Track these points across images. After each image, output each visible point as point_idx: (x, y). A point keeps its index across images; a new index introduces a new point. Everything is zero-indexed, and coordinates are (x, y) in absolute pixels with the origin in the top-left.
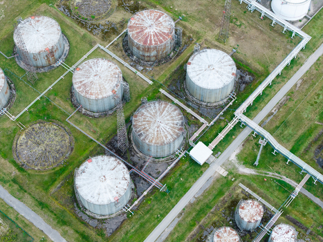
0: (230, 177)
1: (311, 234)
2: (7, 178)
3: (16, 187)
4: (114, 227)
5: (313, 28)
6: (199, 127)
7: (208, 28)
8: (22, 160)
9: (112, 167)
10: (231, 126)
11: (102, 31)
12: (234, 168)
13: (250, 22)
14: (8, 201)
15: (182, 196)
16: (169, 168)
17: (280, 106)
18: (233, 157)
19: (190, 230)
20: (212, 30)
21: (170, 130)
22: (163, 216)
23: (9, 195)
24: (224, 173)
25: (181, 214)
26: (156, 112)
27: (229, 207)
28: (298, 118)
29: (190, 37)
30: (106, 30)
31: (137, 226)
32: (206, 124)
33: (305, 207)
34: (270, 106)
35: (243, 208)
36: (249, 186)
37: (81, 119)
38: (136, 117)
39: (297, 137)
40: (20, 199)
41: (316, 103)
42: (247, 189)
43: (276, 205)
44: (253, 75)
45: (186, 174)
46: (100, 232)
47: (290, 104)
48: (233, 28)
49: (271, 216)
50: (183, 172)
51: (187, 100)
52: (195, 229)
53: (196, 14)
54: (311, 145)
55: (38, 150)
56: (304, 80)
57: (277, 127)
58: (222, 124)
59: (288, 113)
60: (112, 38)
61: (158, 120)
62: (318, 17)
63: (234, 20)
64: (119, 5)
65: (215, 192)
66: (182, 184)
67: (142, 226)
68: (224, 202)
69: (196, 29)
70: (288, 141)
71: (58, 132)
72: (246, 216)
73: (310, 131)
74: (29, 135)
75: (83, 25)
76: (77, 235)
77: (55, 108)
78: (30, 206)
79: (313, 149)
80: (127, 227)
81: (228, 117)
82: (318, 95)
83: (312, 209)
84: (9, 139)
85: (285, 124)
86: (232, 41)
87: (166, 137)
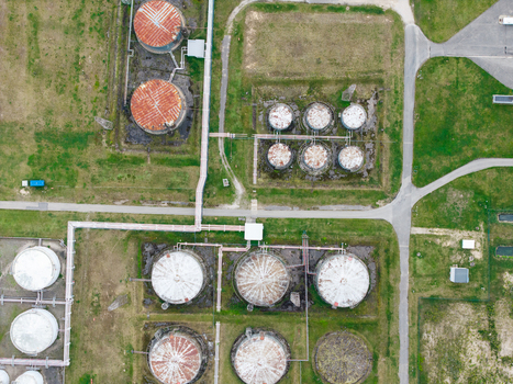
0: (255, 195)
1: (255, 102)
2: (390, 362)
3: (391, 349)
4: (363, 248)
5: (48, 230)
6: (228, 252)
7: (123, 320)
9: (327, 283)
10: (209, 227)
12: (243, 197)
13: (86, 289)
14: (407, 344)
15: (299, 220)
16: (283, 247)
17: (155, 202)
18: (235, 205)
19: (322, 192)
21: (263, 265)
22: (326, 220)
23: (402, 348)
24: (254, 203)
25: (314, 209)
26: (255, 289)
27: (280, 178)
28: (157, 179)
29: (145, 329)
31: (349, 233)
32: (222, 249)
33: (235, 122)
34: (163, 210)
35: (282, 163)
36: (251, 175)
37: (296, 351)
38: (271, 302)
39: (175, 169)
40: (398, 337)
41: (129, 176)
42: (255, 174)
43: (252, 144)
44: (143, 246)
45: (279, 231)
46: (376, 255)
47: (148, 196)
48: (106, 299)
49: (263, 140)
50: (279, 234)
51: (211, 282)
52: (318, 188)
53: (115, 343)
54: (176, 153)
55: (349, 359)
56: (114, 200)
57: (179, 191)
58: (212, 236)
61: (261, 281)
62: (33, 233)
63: (95, 304)
65: (276, 197)
66: (289, 226)
67: (345, 229)
68: (279, 184)
69: (133, 329)
70: (185, 173)
71: (322, 358)
72: (286, 156)
73: (162, 162)
74: (343, 378)
76: (391, 270)
77: (303, 380)
78: (397, 324)
79: (177, 148)
80: (357, 239)
81: (202, 236)
82: (119, 179)
83: (233, 115)
85: (171, 187)
86: (120, 290)
87: (270, 264)
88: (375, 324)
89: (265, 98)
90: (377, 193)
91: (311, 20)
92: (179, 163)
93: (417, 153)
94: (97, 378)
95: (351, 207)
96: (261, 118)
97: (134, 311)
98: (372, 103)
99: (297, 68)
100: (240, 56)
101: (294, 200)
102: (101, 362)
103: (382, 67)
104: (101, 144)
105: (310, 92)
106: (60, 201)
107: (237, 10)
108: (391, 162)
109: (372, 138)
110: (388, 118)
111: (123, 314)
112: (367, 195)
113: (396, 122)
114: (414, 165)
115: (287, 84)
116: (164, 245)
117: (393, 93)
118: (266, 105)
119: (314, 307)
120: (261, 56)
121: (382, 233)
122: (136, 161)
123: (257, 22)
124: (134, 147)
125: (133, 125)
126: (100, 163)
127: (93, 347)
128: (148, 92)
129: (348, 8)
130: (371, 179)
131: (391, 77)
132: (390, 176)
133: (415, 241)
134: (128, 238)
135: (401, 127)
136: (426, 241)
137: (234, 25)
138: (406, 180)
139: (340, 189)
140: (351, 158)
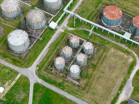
0: (65, 32)
1: (98, 46)
4: (25, 55)
6: (51, 18)
9: (21, 33)
10: (63, 15)
12: (67, 29)
15: (49, 41)
16: (42, 32)
17: (80, 6)
18: (65, 25)
19: (54, 52)
21: (40, 18)
22: (43, 49)
24: (63, 31)
25: (49, 47)
26: (34, 13)
27: (67, 42)
28: (87, 9)
31: (34, 53)
32: (53, 16)
33: (95, 38)
35: (72, 39)
36: (73, 34)
37: (7, 22)
38: (27, 15)
39: (88, 15)
41: (93, 3)
43: (84, 38)
45: (49, 33)
46: (20, 58)
47: (84, 5)
51: (45, 9)
52: (56, 50)
54: (93, 17)
57: (80, 13)
58: (60, 15)
61: (35, 15)
65: (61, 38)
66: (48, 37)
67: (36, 53)
68: (65, 40)
72: (73, 41)
76: (11, 60)
80: (30, 54)
81: (61, 12)
82: (93, 1)
83: (97, 38)
85: (83, 12)
87: (39, 20)
89: (98, 50)
90: (42, 68)
91: (121, 77)
93: (48, 90)
95: (42, 58)
98: (77, 83)
99: (104, 64)
100: (118, 49)
101: (56, 42)
103: (89, 94)
104: (107, 1)
105: (93, 64)
107: (136, 55)
108: (50, 79)
109: (63, 77)
110: (68, 86)
112: (43, 65)
113: (64, 88)
114: (44, 86)
115: (100, 58)
117: (77, 92)
120: (115, 56)
121: (26, 64)
122: (96, 7)
123: (128, 59)
124: (102, 8)
128: (118, 12)
129: (119, 92)
130: (48, 69)
131: (83, 94)
132: (45, 76)
133: (16, 73)
135: (61, 89)
136: (13, 77)
137: (130, 52)
138: (40, 81)
139: (51, 57)
140: (60, 61)
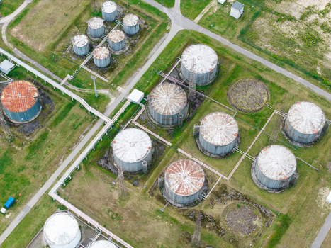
0: (115, 86)
1: (62, 56)
2: (267, 72)
3: (259, 67)
7: (137, 205)
8: (260, 83)
9: (195, 67)
10: (115, 118)
11: (227, 194)
12: (112, 93)
13: (100, 216)
14: (261, 59)
15: (147, 72)
17: (77, 142)
18: (113, 100)
20: (133, 204)
22: (158, 59)
23: (262, 62)
24: (120, 89)
25: (147, 61)
26: (171, 106)
27: (115, 67)
28: (64, 132)
29: (152, 195)
30: (224, 195)
31: (174, 51)
32: (134, 121)
34: (85, 139)
35: (106, 54)
36: (102, 81)
38: (185, 102)
39: (67, 118)
40: (254, 61)
41: (49, 147)
42: (103, 79)
43: (84, 71)
44: (98, 165)
45: (146, 85)
47: (69, 143)
48: (115, 208)
49: (87, 64)
50: (148, 86)
53: (149, 220)
55: (251, 91)
56: (57, 164)
57: (80, 124)
58: (121, 121)
59: (71, 136)
60: (218, 187)
61: (168, 100)
62: (39, 227)
63: (114, 216)
64: (218, 223)
65: (124, 75)
66: (147, 78)
67: (170, 52)
68: (118, 69)
69: (147, 202)
70: (73, 115)
71: (241, 105)
72: (104, 50)
73: (55, 123)
74: (261, 101)
75: (245, 198)
77: (248, 122)
78: (246, 57)
79: (55, 111)
80: (180, 49)
81: (117, 125)
82: (47, 153)
83: (60, 71)
84: (274, 97)
85: (74, 127)
86: (116, 195)
87: (161, 90)
88: (238, 66)
89: (64, 50)
90: (161, 26)
91: (41, 6)
92: (64, 114)
94: (165, 246)
95: (160, 43)
96: (73, 58)
97: (136, 194)
99: (60, 26)
100: (30, 50)
101: (134, 68)
102: (156, 236)
104: (17, 151)
106: (32, 197)
107: (4, 37)
108: (149, 11)
111: (133, 203)
112: (158, 31)
114: (159, 2)
115: (65, 35)
116: (107, 152)
118: (68, 52)
119: (206, 92)
120: (40, 39)
121: (187, 36)
122: (44, 137)
123: (19, 32)
124: (34, 133)
125: (21, 126)
126: (28, 158)
127: (142, 235)
128: (8, 96)
130: (151, 25)
132: (156, 15)
133: (203, 24)
134: (87, 169)
137: (11, 43)
139: (145, 41)
140: (131, 20)
